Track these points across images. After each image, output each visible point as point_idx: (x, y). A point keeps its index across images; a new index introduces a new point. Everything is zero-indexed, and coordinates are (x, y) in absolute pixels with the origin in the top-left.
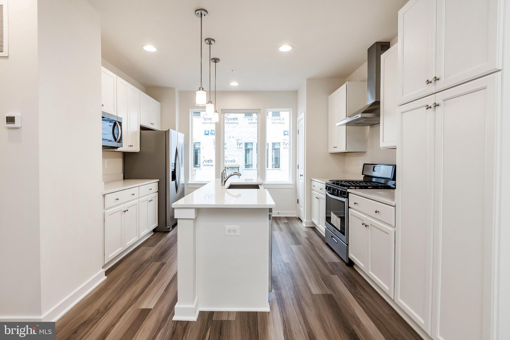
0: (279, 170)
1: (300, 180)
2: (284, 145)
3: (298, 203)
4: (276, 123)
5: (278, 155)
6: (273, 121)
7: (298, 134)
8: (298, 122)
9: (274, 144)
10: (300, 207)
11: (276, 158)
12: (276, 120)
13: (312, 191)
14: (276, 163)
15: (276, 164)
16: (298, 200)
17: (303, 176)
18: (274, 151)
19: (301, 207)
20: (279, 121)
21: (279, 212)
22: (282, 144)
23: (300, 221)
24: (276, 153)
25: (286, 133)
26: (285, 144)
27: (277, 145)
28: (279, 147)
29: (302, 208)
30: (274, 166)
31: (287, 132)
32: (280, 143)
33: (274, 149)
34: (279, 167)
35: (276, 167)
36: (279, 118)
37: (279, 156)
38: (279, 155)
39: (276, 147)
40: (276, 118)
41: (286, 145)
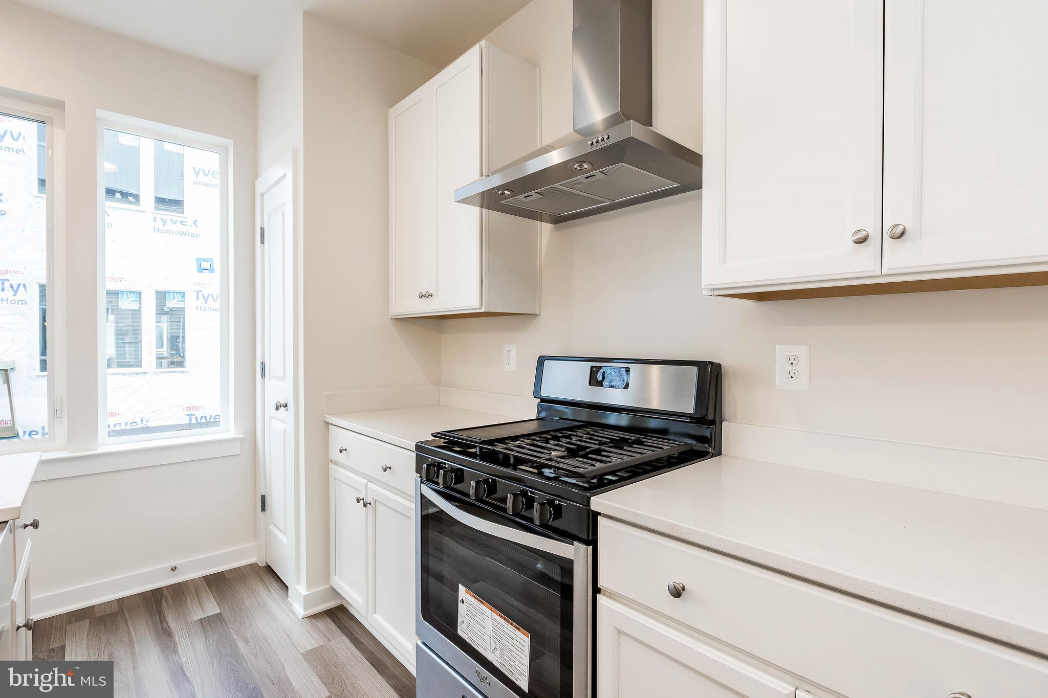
0: (182, 372)
1: (273, 420)
2: (198, 299)
3: (263, 508)
4: (169, 232)
5: (179, 329)
6: (159, 224)
7: (262, 242)
8: (262, 195)
9: (161, 296)
10: (272, 528)
11: (172, 337)
12: (169, 222)
13: (332, 466)
14: (173, 352)
15: (172, 355)
16: (263, 498)
17: (290, 406)
18: (164, 318)
19: (280, 530)
20: (178, 227)
21: (173, 564)
22: (191, 297)
23: (275, 589)
24: (172, 323)
25: (205, 265)
26: (204, 297)
27: (174, 298)
28: (181, 305)
29: (284, 533)
30: (165, 362)
31: (208, 263)
32: (183, 294)
33: (161, 311)
34: (181, 364)
35: (172, 363)
36: (179, 219)
37: (184, 332)
38: (184, 329)
39: (171, 304)
40: (169, 218)
41: (206, 300)
